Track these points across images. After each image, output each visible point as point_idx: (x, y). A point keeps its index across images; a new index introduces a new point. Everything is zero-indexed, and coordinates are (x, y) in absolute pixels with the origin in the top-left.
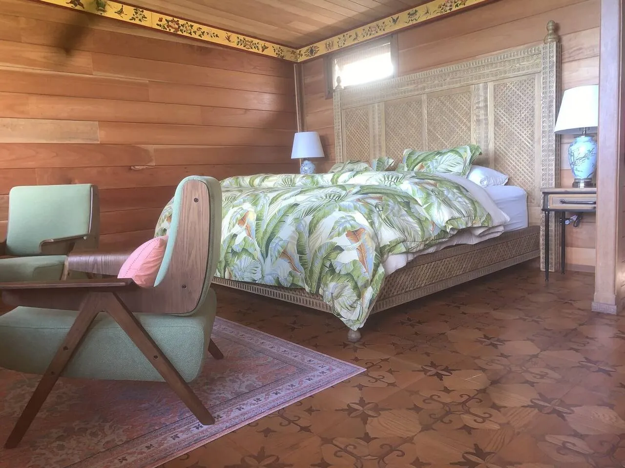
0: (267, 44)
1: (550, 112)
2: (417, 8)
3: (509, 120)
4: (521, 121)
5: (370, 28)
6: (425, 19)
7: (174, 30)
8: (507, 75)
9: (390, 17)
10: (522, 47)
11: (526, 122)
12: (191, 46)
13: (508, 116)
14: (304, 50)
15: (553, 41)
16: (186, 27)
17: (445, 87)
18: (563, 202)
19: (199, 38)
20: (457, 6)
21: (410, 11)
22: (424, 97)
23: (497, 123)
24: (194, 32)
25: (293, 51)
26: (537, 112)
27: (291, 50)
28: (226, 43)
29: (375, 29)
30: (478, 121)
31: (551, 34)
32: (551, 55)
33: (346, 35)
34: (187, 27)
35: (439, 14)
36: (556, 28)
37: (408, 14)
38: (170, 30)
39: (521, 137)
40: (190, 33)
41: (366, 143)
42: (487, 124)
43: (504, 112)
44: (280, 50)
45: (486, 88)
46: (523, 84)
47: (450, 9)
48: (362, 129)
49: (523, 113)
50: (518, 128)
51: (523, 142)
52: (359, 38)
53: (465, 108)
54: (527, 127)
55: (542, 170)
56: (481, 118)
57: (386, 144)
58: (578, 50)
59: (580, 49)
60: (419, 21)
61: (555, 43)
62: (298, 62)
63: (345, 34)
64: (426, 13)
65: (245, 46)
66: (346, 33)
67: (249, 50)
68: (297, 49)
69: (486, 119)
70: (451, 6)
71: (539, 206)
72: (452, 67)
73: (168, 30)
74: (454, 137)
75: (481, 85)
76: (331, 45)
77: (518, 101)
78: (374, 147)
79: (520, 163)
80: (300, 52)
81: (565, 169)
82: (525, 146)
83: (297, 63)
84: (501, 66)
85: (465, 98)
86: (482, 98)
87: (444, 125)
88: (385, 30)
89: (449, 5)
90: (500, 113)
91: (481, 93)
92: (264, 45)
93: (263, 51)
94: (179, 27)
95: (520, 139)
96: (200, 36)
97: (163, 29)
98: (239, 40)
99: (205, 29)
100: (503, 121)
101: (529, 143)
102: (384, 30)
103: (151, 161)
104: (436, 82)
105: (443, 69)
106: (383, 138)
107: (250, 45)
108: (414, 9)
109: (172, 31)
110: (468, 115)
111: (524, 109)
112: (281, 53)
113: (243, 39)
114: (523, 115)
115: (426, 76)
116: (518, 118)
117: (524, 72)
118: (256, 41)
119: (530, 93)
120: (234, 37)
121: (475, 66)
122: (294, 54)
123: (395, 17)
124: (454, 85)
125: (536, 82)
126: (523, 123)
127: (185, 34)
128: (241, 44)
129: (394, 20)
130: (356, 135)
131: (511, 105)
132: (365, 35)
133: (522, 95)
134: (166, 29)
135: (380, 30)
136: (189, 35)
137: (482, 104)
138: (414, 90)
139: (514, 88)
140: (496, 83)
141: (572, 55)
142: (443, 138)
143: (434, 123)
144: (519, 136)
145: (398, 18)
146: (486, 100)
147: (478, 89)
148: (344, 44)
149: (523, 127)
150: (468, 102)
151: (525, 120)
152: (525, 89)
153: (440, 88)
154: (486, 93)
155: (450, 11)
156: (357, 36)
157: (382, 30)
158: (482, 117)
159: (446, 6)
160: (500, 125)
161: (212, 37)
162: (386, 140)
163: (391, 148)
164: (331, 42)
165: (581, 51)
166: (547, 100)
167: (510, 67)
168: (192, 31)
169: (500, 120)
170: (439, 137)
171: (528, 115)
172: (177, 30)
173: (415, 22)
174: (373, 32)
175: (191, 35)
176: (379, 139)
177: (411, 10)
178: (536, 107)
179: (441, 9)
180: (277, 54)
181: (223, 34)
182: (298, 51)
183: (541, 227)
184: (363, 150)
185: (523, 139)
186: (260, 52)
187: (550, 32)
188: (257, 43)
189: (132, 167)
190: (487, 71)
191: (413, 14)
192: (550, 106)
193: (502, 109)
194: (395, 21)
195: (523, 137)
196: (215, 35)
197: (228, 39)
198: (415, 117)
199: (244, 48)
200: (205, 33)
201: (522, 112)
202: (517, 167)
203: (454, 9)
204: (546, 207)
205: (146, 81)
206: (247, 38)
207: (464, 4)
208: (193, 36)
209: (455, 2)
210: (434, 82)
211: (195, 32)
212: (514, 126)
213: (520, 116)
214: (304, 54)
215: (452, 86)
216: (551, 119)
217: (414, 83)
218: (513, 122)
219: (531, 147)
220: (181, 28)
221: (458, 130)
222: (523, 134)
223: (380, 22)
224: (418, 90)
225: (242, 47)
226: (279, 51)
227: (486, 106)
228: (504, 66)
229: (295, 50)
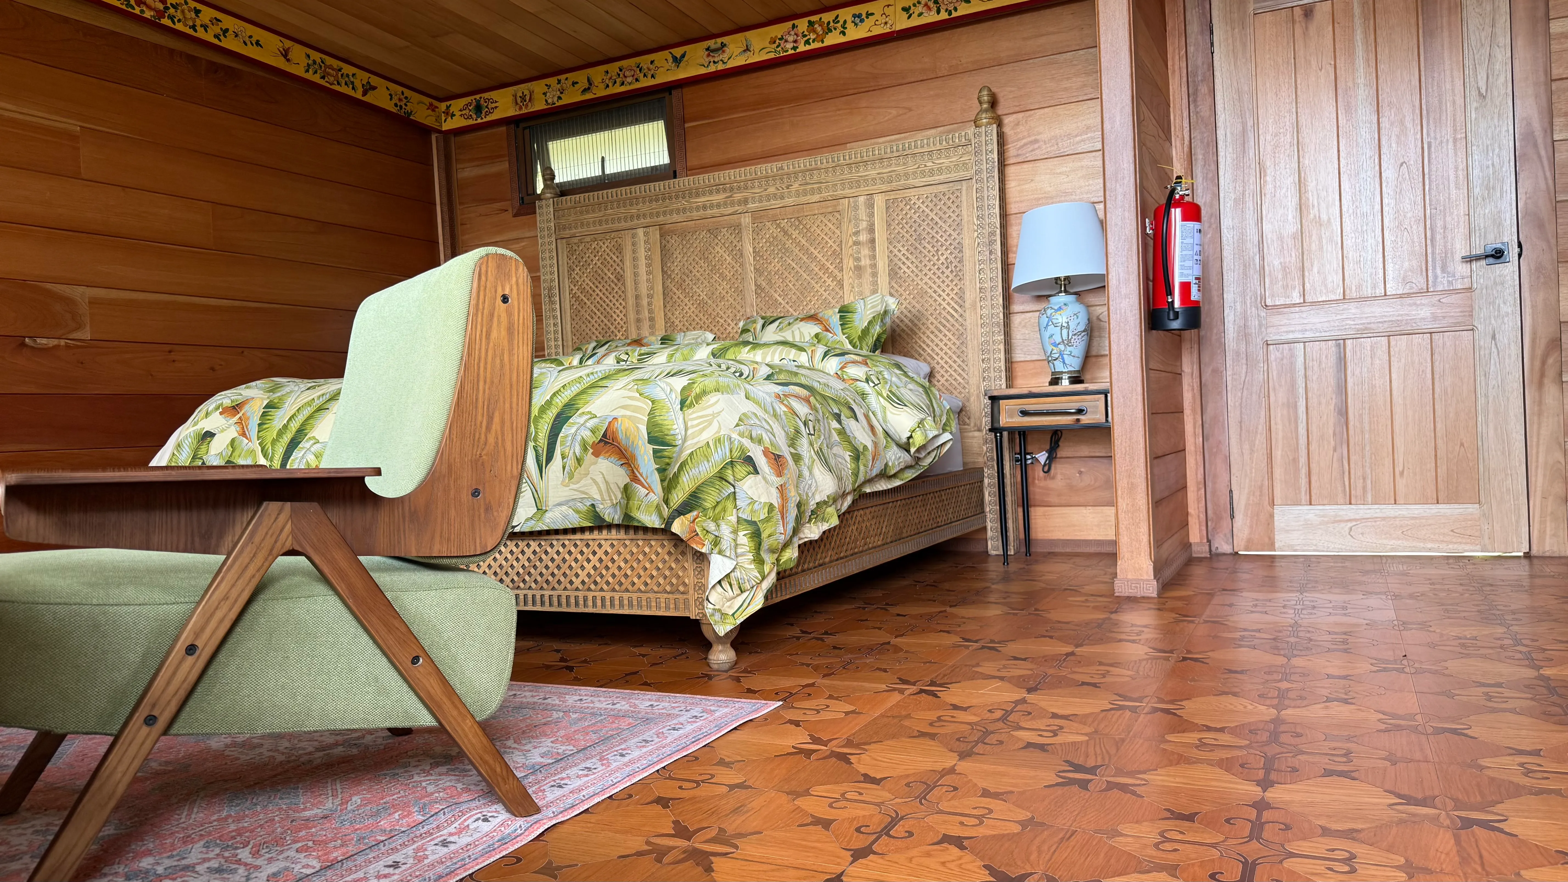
0: (375, 80)
1: (991, 253)
2: (725, 40)
3: (917, 267)
4: (938, 269)
5: (621, 70)
6: (744, 63)
7: (152, 13)
8: (911, 182)
9: (667, 52)
10: (933, 131)
11: (947, 272)
12: (192, 59)
13: (914, 260)
14: (457, 105)
15: (991, 124)
16: (183, 12)
17: (789, 201)
18: (1025, 413)
19: (216, 41)
20: (807, 42)
21: (711, 43)
22: (746, 220)
23: (893, 273)
24: (201, 26)
25: (431, 104)
26: (967, 253)
27: (427, 100)
28: (279, 63)
29: (632, 73)
30: (858, 269)
31: (986, 111)
32: (990, 148)
33: (563, 81)
34: (186, 11)
35: (772, 56)
36: (994, 103)
37: (707, 49)
38: (142, 11)
39: (939, 300)
40: (193, 27)
41: (618, 312)
42: (875, 275)
43: (906, 253)
44: (402, 97)
45: (870, 205)
46: (940, 200)
47: (795, 48)
48: (609, 282)
49: (943, 255)
50: (934, 283)
51: (944, 309)
52: (594, 90)
53: (831, 242)
54: (952, 281)
55: (983, 360)
56: (863, 263)
57: (665, 315)
58: (1032, 142)
59: (1036, 141)
60: (732, 64)
61: (995, 126)
62: (443, 129)
63: (562, 77)
64: (745, 51)
65: (323, 77)
66: (564, 76)
67: (333, 87)
68: (441, 100)
69: (874, 266)
70: (795, 41)
71: (979, 430)
72: (803, 162)
73: (137, 11)
74: (810, 301)
75: (862, 199)
76: (528, 98)
77: (933, 233)
78: (638, 320)
79: (941, 349)
80: (448, 107)
81: (1019, 359)
82: (949, 317)
83: (440, 132)
84: (898, 165)
85: (830, 225)
86: (864, 225)
87: (790, 277)
88: (656, 76)
89: (791, 39)
90: (900, 255)
91: (862, 213)
92: (368, 83)
93: (365, 94)
94: (167, 8)
95: (940, 305)
96: (217, 36)
97: (124, 7)
98: (310, 62)
99: (228, 22)
100: (906, 270)
101: (956, 311)
102: (653, 76)
103: (79, 327)
104: (772, 190)
105: (785, 164)
106: (658, 301)
107: (336, 77)
108: (719, 40)
109: (148, 14)
110: (837, 255)
111: (944, 248)
112: (406, 105)
113: (318, 61)
114: (942, 259)
115: (749, 177)
116: (934, 265)
117: (942, 177)
118: (348, 69)
119: (954, 216)
120: (298, 52)
121: (848, 162)
122: (433, 110)
123: (678, 52)
124: (809, 197)
125: (964, 198)
126: (943, 273)
127: (179, 27)
128: (316, 72)
129: (675, 59)
130: (594, 295)
131: (919, 239)
132: (610, 85)
133: (939, 221)
134: (134, 9)
135: (645, 75)
136: (190, 32)
137: (863, 237)
138: (725, 204)
139: (923, 207)
140: (892, 196)
141: (1020, 152)
142: (787, 303)
143: (770, 273)
144: (937, 298)
145: (683, 56)
146: (871, 230)
147: (856, 208)
148: (560, 98)
149: (943, 282)
150: (836, 231)
151: (947, 268)
152: (945, 208)
153: (778, 203)
154: (871, 215)
155: (793, 52)
156: (590, 84)
157: (650, 76)
158: (865, 262)
159: (786, 41)
160: (900, 278)
161: (246, 44)
162: (665, 307)
163: (677, 322)
164: (526, 92)
165: (1036, 146)
166: (986, 231)
167: (916, 166)
168: (198, 23)
169: (900, 268)
170: (780, 299)
171: (951, 258)
172: (161, 14)
173: (720, 67)
174: (629, 80)
175: (196, 31)
176: (649, 304)
177: (713, 41)
178: (966, 242)
179: (775, 45)
180: (396, 105)
181: (273, 42)
182: (443, 106)
183: (986, 470)
184: (612, 328)
185: (944, 304)
186: (358, 95)
187: (985, 106)
188: (351, 74)
189: (27, 340)
190: (873, 173)
191: (716, 50)
192: (991, 243)
193: (903, 246)
194: (677, 61)
195: (944, 300)
196: (254, 40)
197: (285, 54)
198: (729, 259)
199: (322, 82)
200: (230, 32)
201: (940, 253)
202: (935, 357)
203: (802, 48)
204: (996, 425)
205: (73, 125)
206: (329, 61)
207: (823, 42)
208: (201, 34)
209: (805, 36)
210: (766, 190)
211: (205, 27)
212: (926, 279)
213: (938, 260)
214: (458, 113)
215: (803, 199)
216: (994, 265)
217: (725, 190)
218: (925, 271)
219: (960, 319)
220: (172, 11)
221: (817, 287)
222: (944, 295)
223: (644, 60)
224: (732, 204)
225: (316, 78)
226: (400, 100)
227: (873, 241)
228: (904, 164)
229: (435, 103)
